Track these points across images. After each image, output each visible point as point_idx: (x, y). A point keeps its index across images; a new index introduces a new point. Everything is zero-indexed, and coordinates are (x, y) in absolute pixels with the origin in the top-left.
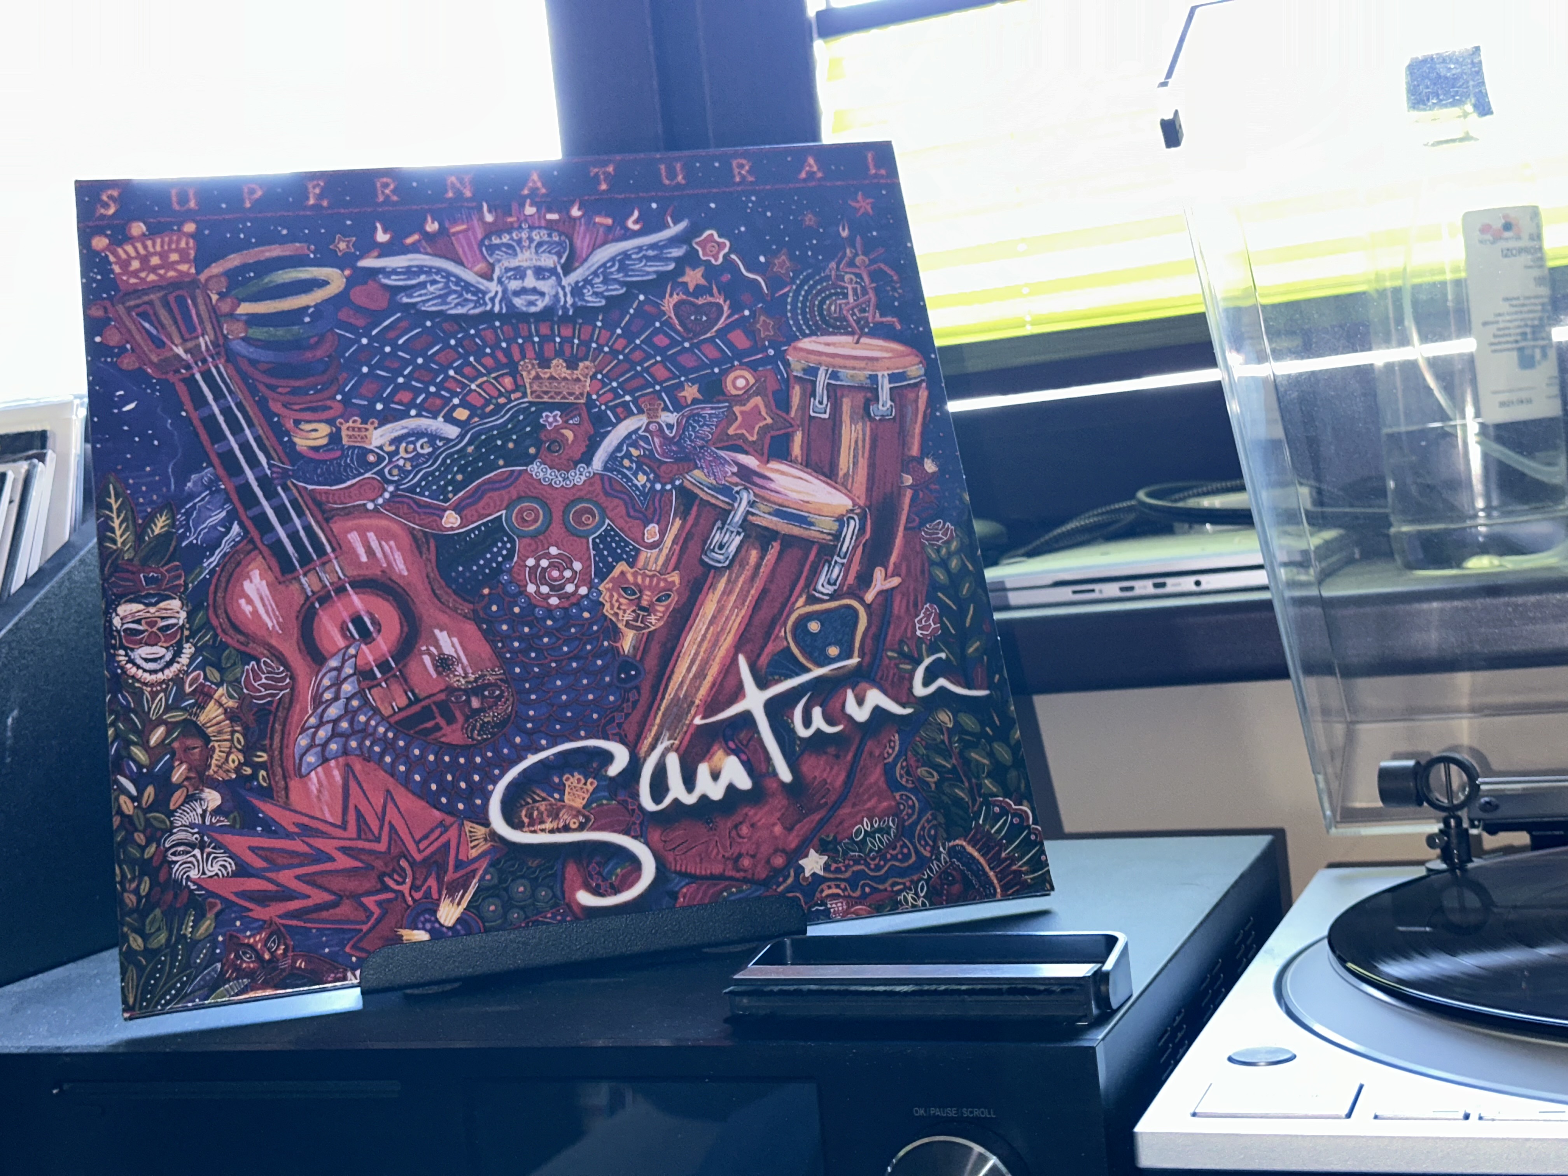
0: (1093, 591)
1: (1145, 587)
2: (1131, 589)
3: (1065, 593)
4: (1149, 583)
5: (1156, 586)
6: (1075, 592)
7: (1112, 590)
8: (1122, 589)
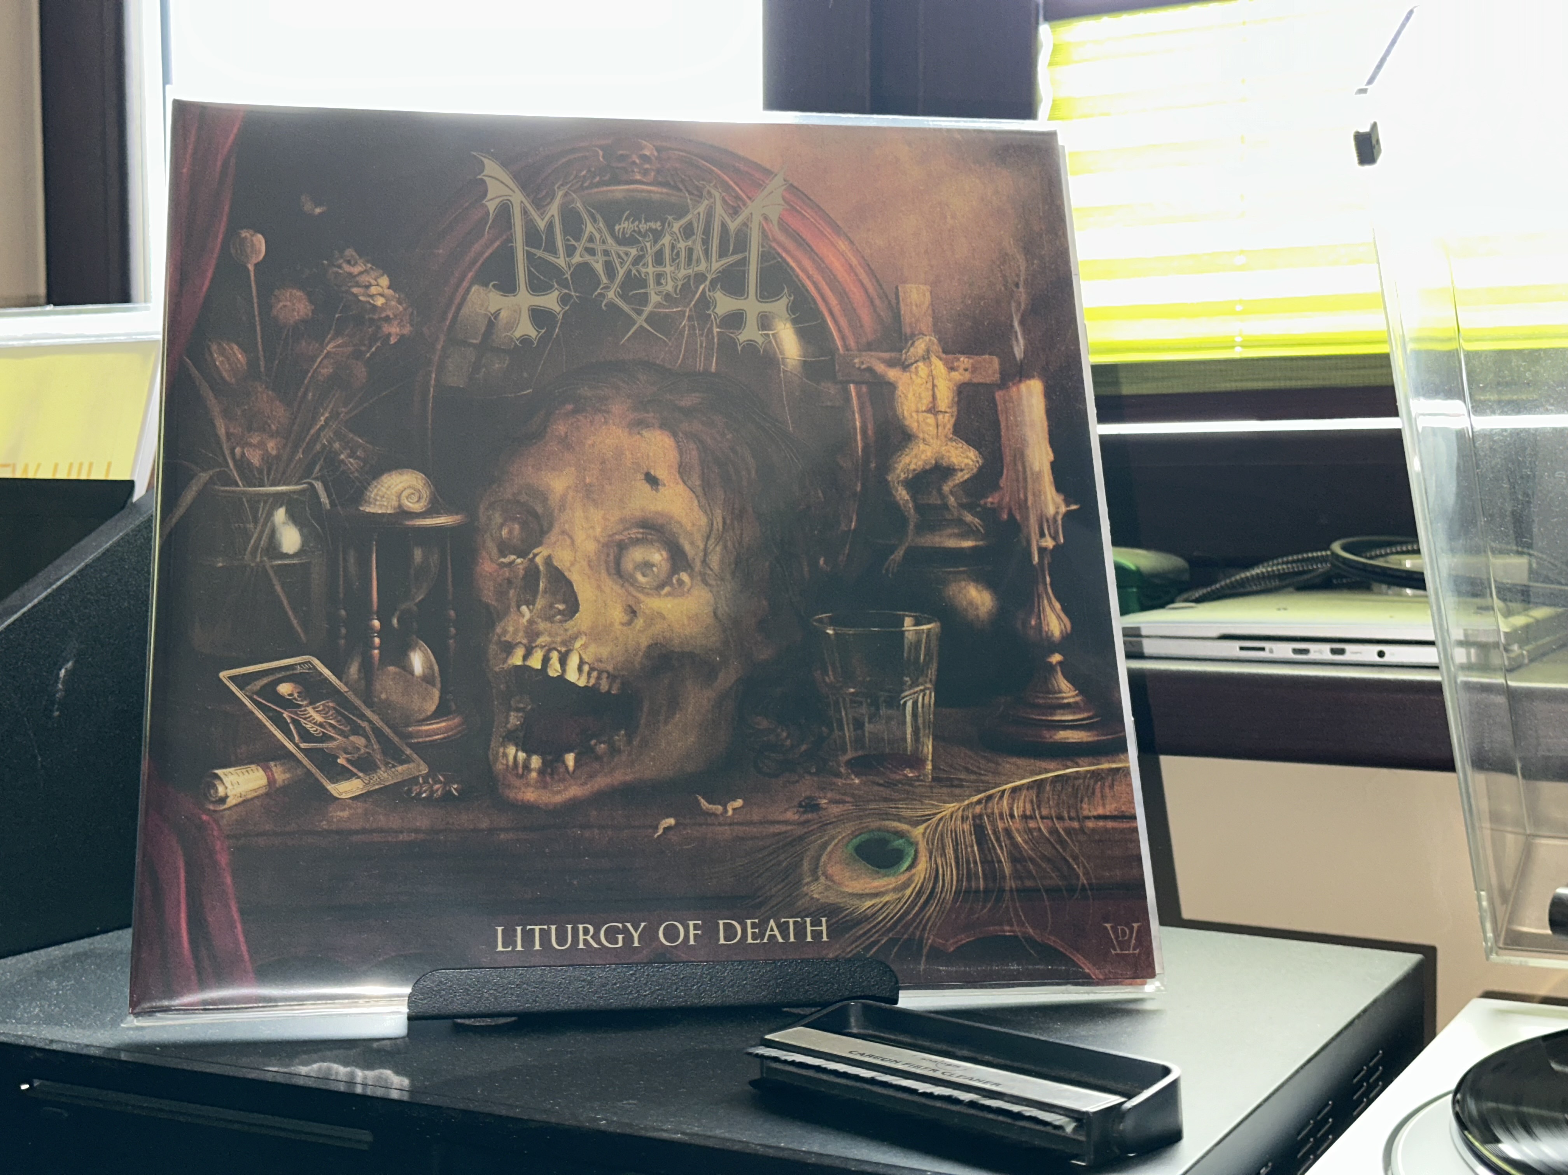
0: (1263, 649)
1: (1322, 652)
2: (1306, 651)
3: (1232, 649)
4: (1327, 647)
5: (1334, 651)
6: (1242, 648)
7: (1284, 650)
8: (1296, 651)
